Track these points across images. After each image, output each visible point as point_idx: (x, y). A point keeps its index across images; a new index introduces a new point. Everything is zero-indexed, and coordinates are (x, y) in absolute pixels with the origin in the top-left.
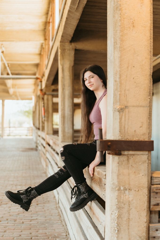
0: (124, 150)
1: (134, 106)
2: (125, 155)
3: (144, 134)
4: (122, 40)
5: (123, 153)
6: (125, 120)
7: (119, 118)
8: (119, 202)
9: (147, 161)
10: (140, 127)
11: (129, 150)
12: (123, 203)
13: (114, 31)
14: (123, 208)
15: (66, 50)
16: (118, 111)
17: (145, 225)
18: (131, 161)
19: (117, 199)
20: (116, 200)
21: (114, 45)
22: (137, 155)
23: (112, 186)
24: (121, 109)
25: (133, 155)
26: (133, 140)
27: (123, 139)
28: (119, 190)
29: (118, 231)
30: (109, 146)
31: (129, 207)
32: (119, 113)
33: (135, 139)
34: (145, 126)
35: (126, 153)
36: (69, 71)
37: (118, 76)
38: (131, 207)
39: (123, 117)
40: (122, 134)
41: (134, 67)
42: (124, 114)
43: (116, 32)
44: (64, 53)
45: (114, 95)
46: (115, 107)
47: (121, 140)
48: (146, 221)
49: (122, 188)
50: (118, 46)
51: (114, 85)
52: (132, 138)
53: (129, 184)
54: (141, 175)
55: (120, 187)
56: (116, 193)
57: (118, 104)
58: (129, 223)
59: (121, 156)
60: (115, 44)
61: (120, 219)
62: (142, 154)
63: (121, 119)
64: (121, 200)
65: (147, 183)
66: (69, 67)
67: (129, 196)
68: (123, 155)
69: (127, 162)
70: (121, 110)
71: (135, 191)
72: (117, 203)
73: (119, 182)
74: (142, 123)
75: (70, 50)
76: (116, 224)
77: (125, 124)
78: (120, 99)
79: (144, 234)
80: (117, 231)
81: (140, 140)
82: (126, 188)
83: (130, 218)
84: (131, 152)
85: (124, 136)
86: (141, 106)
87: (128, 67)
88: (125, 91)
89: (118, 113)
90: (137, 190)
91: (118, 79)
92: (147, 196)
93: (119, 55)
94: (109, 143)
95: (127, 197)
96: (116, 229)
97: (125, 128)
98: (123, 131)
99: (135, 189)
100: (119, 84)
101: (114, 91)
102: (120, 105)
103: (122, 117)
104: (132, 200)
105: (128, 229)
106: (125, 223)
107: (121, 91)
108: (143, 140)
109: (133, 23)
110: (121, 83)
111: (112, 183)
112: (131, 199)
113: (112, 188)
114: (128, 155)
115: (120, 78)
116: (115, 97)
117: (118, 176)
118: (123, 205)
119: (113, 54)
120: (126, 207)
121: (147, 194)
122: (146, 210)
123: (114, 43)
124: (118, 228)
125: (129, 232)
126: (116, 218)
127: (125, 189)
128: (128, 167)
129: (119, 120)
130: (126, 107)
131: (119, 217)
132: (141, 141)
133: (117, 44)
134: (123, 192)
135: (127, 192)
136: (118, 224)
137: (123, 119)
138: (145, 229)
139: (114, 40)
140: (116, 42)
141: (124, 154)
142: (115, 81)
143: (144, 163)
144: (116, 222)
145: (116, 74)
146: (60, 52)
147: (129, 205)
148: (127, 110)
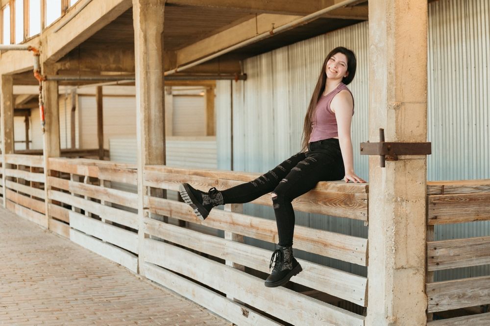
0: (401, 154)
1: (410, 103)
2: (402, 160)
3: (421, 135)
4: (397, 25)
5: (399, 157)
6: (401, 119)
7: (395, 117)
8: (396, 215)
9: (424, 166)
10: (417, 127)
11: (406, 154)
12: (400, 216)
13: (387, 13)
14: (400, 222)
15: (151, 5)
16: (394, 109)
17: (424, 242)
18: (408, 167)
19: (394, 212)
20: (393, 214)
21: (387, 30)
22: (414, 159)
23: (387, 197)
24: (398, 106)
25: (410, 159)
26: (411, 142)
27: (400, 142)
28: (396, 201)
29: (396, 250)
30: (389, 149)
31: (407, 221)
32: (396, 111)
33: (412, 141)
34: (422, 126)
35: (403, 157)
36: (156, 41)
37: (393, 67)
38: (408, 222)
39: (400, 115)
40: (398, 135)
41: (410, 56)
42: (400, 112)
43: (390, 15)
44: (147, 10)
45: (388, 90)
46: (390, 103)
47: (397, 142)
48: (424, 238)
49: (399, 199)
50: (393, 31)
51: (387, 78)
52: (409, 140)
53: (407, 194)
54: (418, 183)
55: (397, 198)
56: (393, 205)
57: (394, 100)
58: (406, 240)
59: (397, 161)
60: (389, 29)
61: (398, 236)
62: (419, 159)
63: (397, 118)
64: (399, 214)
65: (424, 192)
66: (156, 34)
67: (407, 208)
68: (400, 160)
69: (403, 167)
70: (397, 108)
71: (413, 202)
72: (394, 217)
73: (396, 192)
74: (419, 121)
75: (156, 4)
76: (394, 243)
77: (401, 123)
78: (395, 95)
79: (423, 254)
80: (394, 251)
81: (417, 142)
82: (404, 198)
83: (408, 234)
84: (408, 157)
85: (401, 138)
86: (417, 103)
87: (403, 57)
88: (401, 84)
89: (394, 110)
90: (414, 201)
91: (393, 71)
92: (424, 208)
93: (395, 43)
94: (389, 146)
95: (404, 209)
96: (393, 248)
97: (401, 128)
98: (400, 131)
99: (412, 200)
100: (394, 77)
101: (388, 86)
102: (396, 101)
103: (398, 115)
104: (410, 213)
105: (406, 248)
106: (403, 240)
107: (396, 85)
108: (420, 142)
109: (409, 4)
110: (396, 76)
111: (386, 193)
112: (408, 212)
113: (388, 200)
114: (405, 159)
115: (396, 69)
116: (389, 91)
117: (395, 185)
118: (400, 219)
119: (386, 41)
120: (404, 221)
121: (424, 205)
122: (424, 224)
123: (387, 27)
124: (395, 247)
125: (407, 251)
126: (393, 234)
127: (402, 200)
128: (405, 174)
129: (395, 119)
130: (401, 103)
131: (397, 233)
132: (419, 143)
133: (391, 29)
134: (400, 203)
135: (404, 203)
136: (396, 242)
137: (399, 118)
138: (423, 248)
139: (387, 24)
140: (390, 27)
141: (401, 158)
142: (389, 73)
143: (421, 169)
144: (393, 240)
145: (390, 64)
146: (140, 8)
147: (407, 219)
148: (403, 107)
